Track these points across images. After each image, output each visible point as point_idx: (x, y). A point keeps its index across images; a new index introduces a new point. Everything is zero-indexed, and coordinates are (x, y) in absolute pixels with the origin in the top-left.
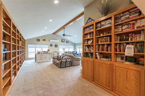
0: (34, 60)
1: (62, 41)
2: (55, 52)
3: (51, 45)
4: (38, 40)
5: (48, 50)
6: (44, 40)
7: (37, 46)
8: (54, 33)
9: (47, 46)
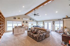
0: (12, 33)
1: (30, 20)
2: (26, 26)
3: (23, 22)
4: (15, 18)
5: (23, 25)
6: (19, 18)
7: (14, 22)
8: (25, 14)
9: (21, 22)
